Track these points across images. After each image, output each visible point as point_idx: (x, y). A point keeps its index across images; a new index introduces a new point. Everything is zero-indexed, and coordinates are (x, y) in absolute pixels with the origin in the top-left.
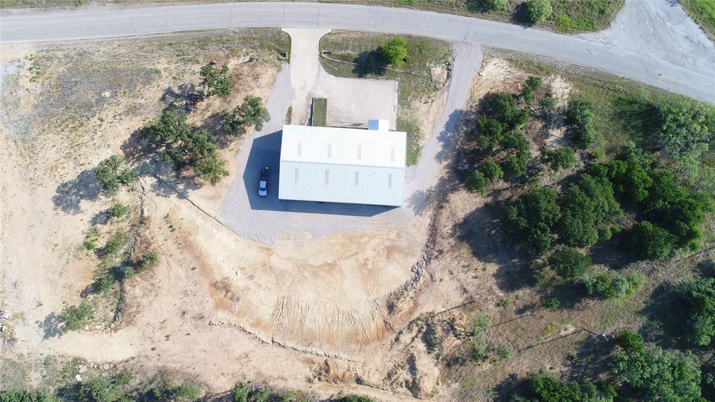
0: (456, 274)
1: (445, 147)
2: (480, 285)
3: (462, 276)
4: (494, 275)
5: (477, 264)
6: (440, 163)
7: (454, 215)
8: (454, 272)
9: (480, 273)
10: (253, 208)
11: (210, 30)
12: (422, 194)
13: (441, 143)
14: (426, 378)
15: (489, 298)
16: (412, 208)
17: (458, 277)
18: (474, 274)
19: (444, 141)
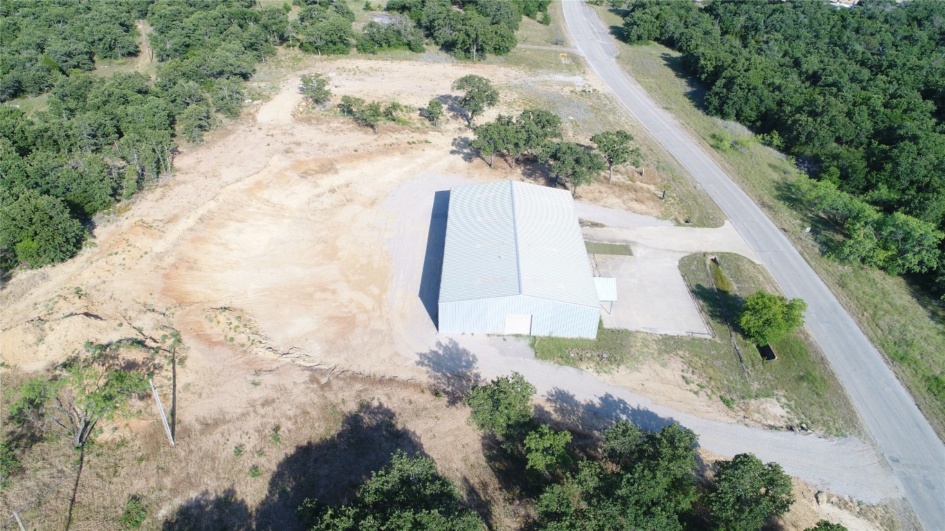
0: (262, 411)
1: (590, 408)
2: (213, 459)
3: (253, 422)
4: (230, 492)
5: (272, 460)
6: (548, 400)
7: (417, 414)
8: (269, 409)
9: (247, 461)
12: (470, 365)
13: (597, 403)
16: (435, 349)
17: (252, 414)
18: (248, 447)
19: (603, 407)
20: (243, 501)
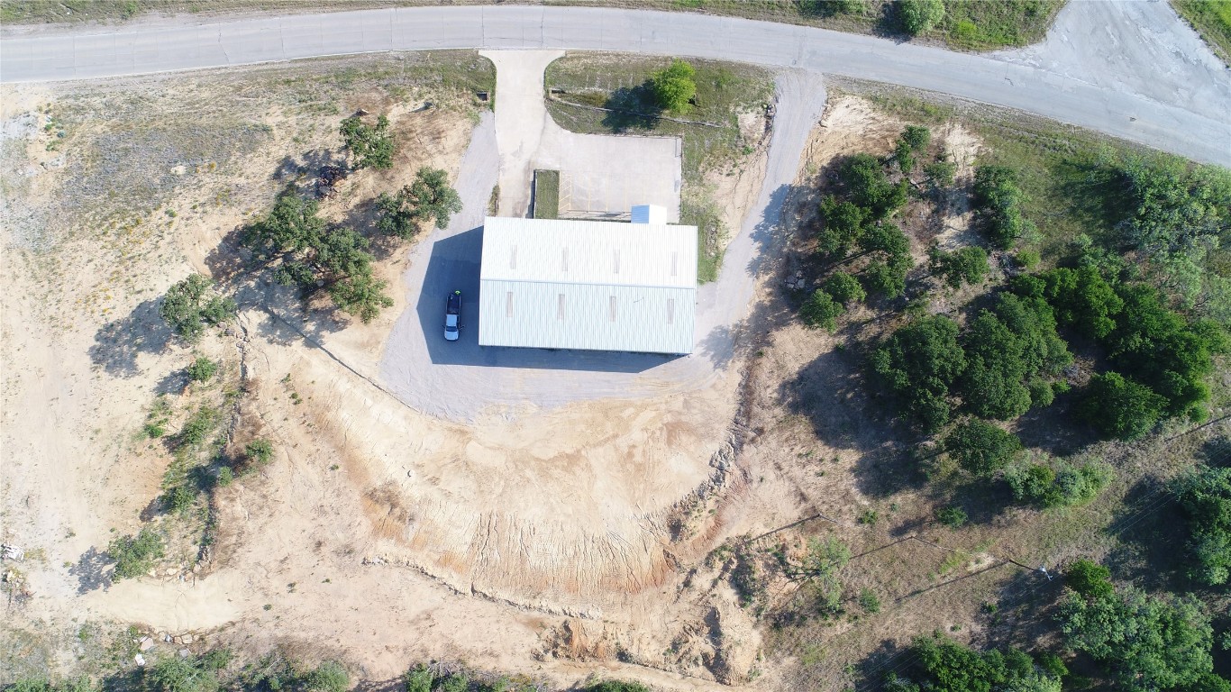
0: (786, 469)
1: (763, 250)
2: (828, 487)
3: (797, 472)
4: (852, 470)
5: (823, 450)
6: (757, 277)
7: (781, 367)
8: (783, 465)
9: (828, 466)
10: (435, 362)
11: (356, 56)
12: (725, 331)
13: (758, 244)
14: (739, 650)
15: (845, 509)
16: (708, 357)
17: (790, 474)
18: (817, 469)
19: (762, 241)
20: (857, 462)
